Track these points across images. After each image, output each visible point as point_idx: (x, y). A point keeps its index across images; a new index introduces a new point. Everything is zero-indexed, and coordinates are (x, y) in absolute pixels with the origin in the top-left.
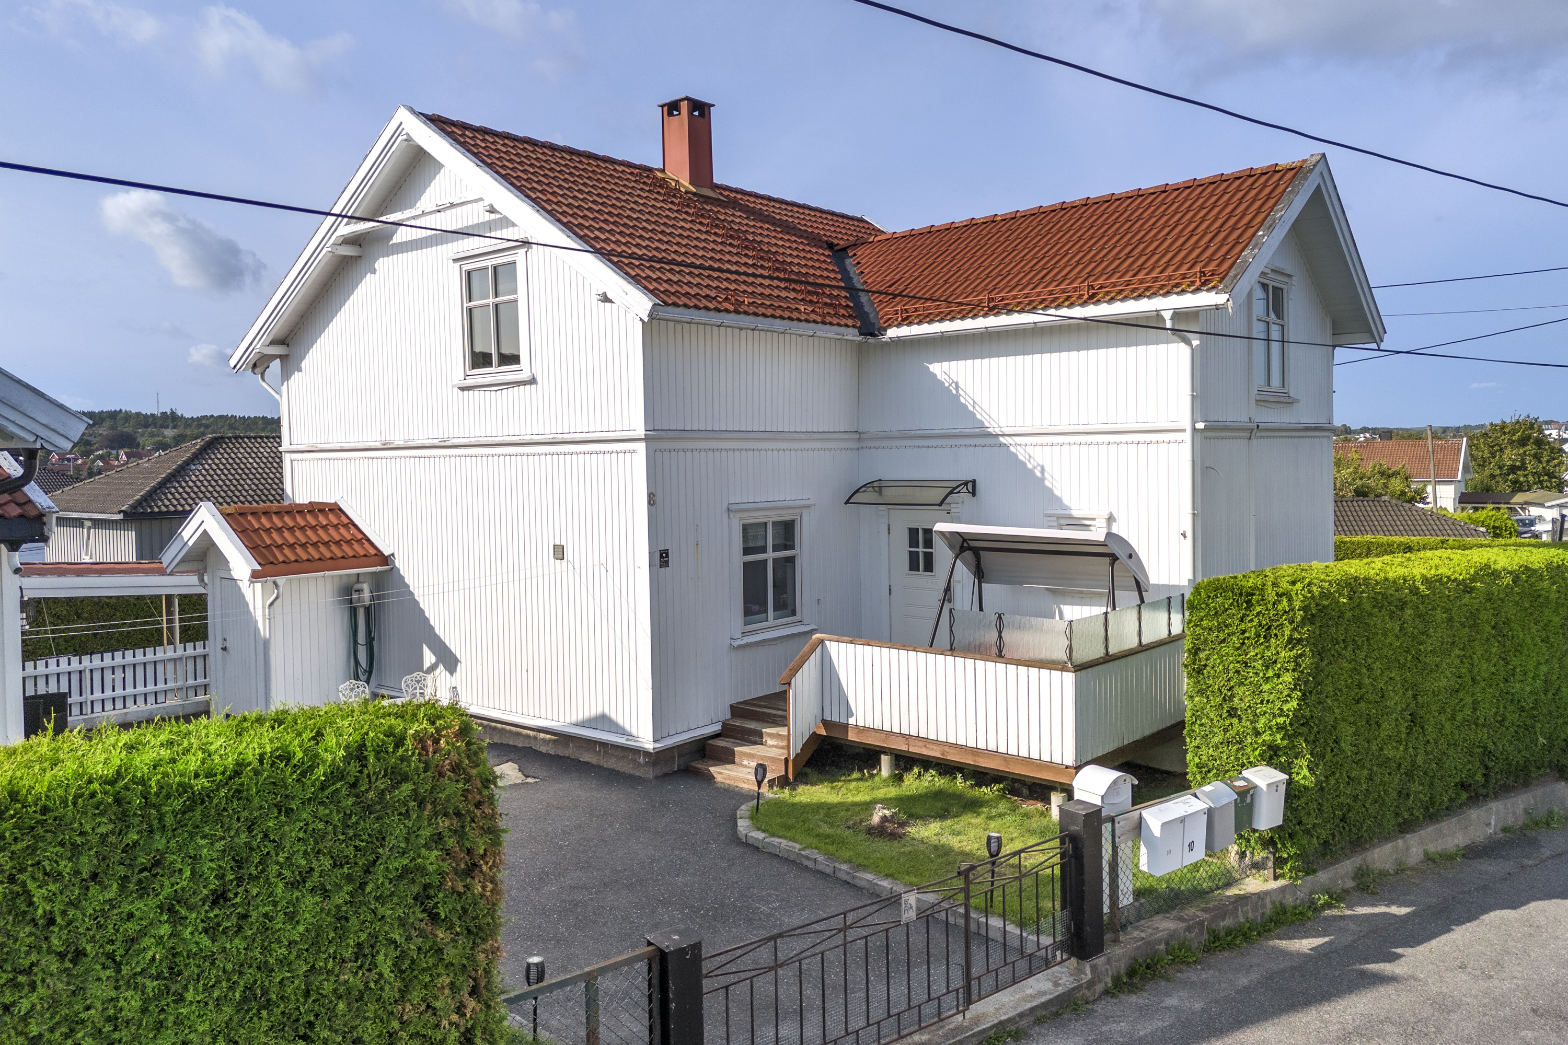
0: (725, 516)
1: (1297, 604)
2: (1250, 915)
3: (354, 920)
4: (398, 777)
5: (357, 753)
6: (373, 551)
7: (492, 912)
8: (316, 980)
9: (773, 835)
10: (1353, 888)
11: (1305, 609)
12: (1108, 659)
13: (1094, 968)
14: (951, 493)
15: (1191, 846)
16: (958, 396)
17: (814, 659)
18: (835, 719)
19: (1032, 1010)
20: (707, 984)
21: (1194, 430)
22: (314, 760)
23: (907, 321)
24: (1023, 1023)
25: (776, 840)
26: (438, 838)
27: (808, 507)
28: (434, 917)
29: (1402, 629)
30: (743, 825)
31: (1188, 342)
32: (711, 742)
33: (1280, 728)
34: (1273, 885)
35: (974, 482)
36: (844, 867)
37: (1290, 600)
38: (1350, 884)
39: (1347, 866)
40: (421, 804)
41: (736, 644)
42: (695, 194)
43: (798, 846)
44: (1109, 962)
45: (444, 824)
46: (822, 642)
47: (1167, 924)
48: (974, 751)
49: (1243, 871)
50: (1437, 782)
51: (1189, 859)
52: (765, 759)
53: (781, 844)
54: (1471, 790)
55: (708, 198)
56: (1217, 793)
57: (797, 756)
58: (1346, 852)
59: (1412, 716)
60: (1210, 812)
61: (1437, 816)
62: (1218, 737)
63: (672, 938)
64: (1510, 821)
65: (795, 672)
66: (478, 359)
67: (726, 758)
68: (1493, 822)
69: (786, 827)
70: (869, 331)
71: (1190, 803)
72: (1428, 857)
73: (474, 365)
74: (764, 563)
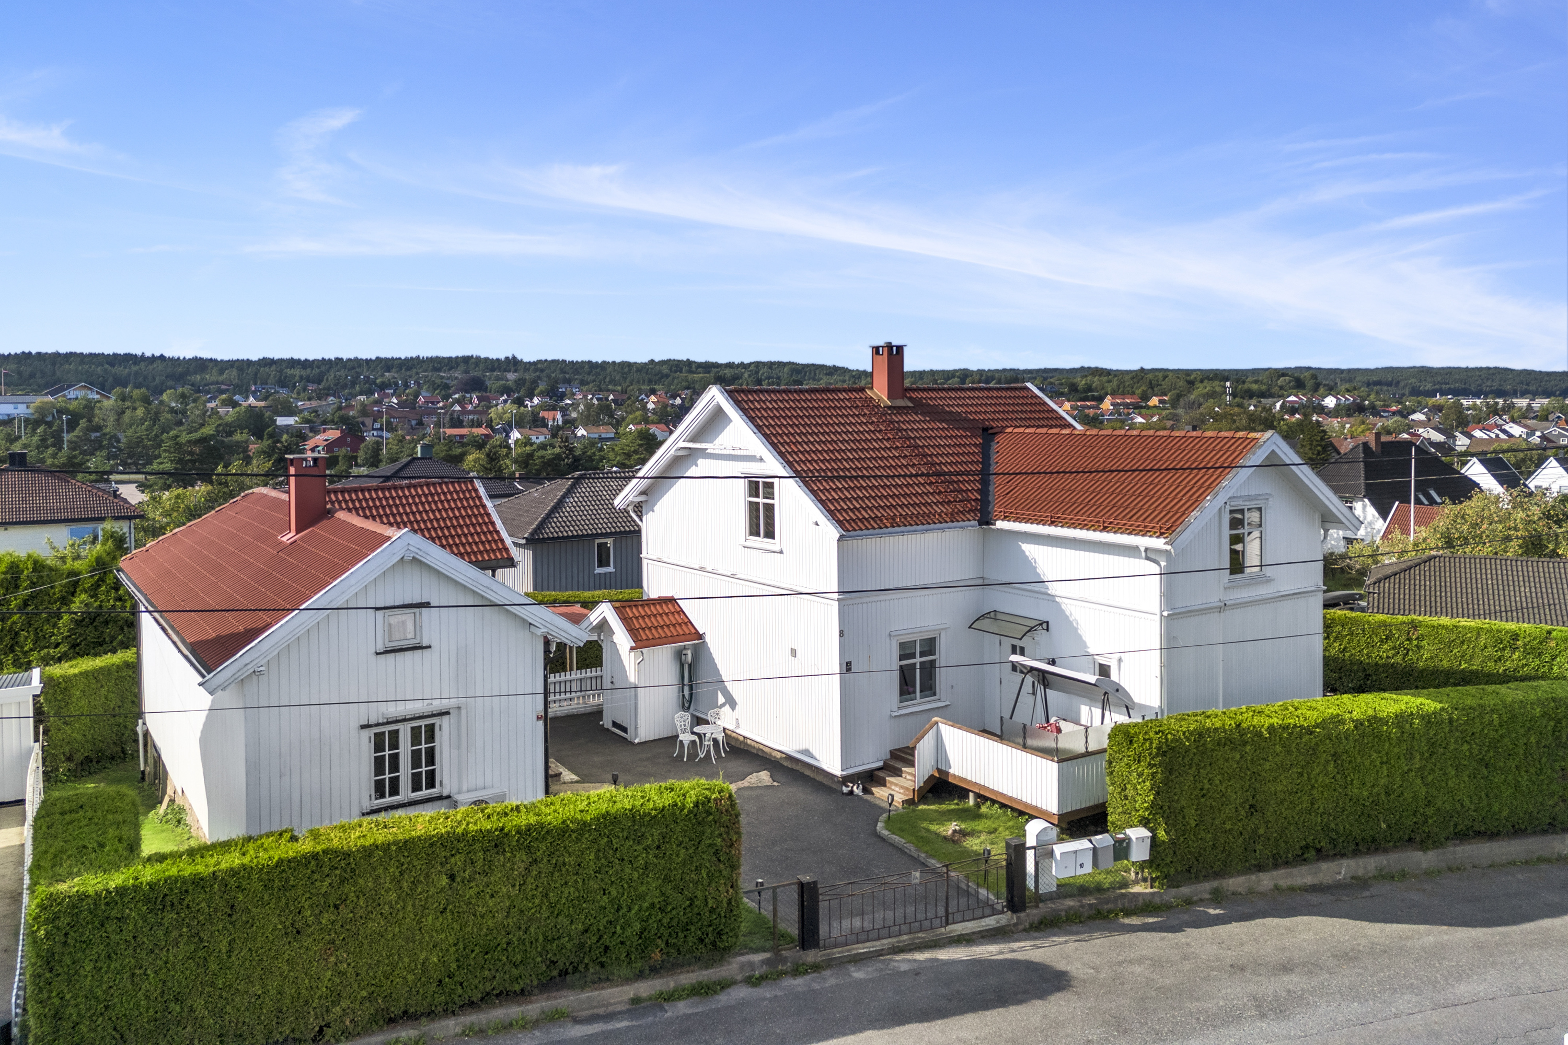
0: (888, 639)
1: (1154, 745)
2: (1126, 905)
3: (695, 859)
4: (709, 813)
5: (696, 805)
6: (693, 631)
7: (738, 861)
8: (685, 876)
9: (893, 833)
10: (1208, 899)
11: (1159, 749)
12: (1088, 754)
13: (1018, 918)
14: (1029, 631)
15: (1082, 866)
17: (932, 733)
18: (944, 768)
19: (980, 932)
20: (821, 898)
21: (1161, 617)
22: (684, 807)
23: (1007, 519)
24: (974, 937)
25: (893, 837)
26: (721, 835)
27: (945, 629)
28: (719, 860)
30: (880, 826)
31: (1158, 564)
32: (876, 773)
33: (1147, 809)
34: (1149, 890)
35: (1047, 622)
36: (923, 855)
37: (1151, 743)
38: (1205, 897)
39: (1207, 886)
40: (716, 822)
41: (894, 714)
42: (888, 409)
43: (904, 841)
44: (1028, 915)
45: (722, 829)
46: (937, 723)
47: (1070, 903)
48: (1011, 798)
49: (1136, 882)
50: (1283, 845)
51: (1080, 872)
52: (902, 787)
53: (896, 839)
54: (1319, 851)
55: (899, 407)
56: (1103, 840)
57: (920, 788)
58: (1206, 878)
59: (1251, 806)
60: (1095, 850)
61: (1287, 864)
62: (1120, 810)
63: (806, 878)
64: (1360, 872)
65: (919, 740)
66: (754, 531)
67: (882, 783)
68: (1343, 872)
69: (902, 830)
70: (986, 520)
71: (1083, 844)
72: (1277, 887)
73: (751, 534)
74: (915, 664)
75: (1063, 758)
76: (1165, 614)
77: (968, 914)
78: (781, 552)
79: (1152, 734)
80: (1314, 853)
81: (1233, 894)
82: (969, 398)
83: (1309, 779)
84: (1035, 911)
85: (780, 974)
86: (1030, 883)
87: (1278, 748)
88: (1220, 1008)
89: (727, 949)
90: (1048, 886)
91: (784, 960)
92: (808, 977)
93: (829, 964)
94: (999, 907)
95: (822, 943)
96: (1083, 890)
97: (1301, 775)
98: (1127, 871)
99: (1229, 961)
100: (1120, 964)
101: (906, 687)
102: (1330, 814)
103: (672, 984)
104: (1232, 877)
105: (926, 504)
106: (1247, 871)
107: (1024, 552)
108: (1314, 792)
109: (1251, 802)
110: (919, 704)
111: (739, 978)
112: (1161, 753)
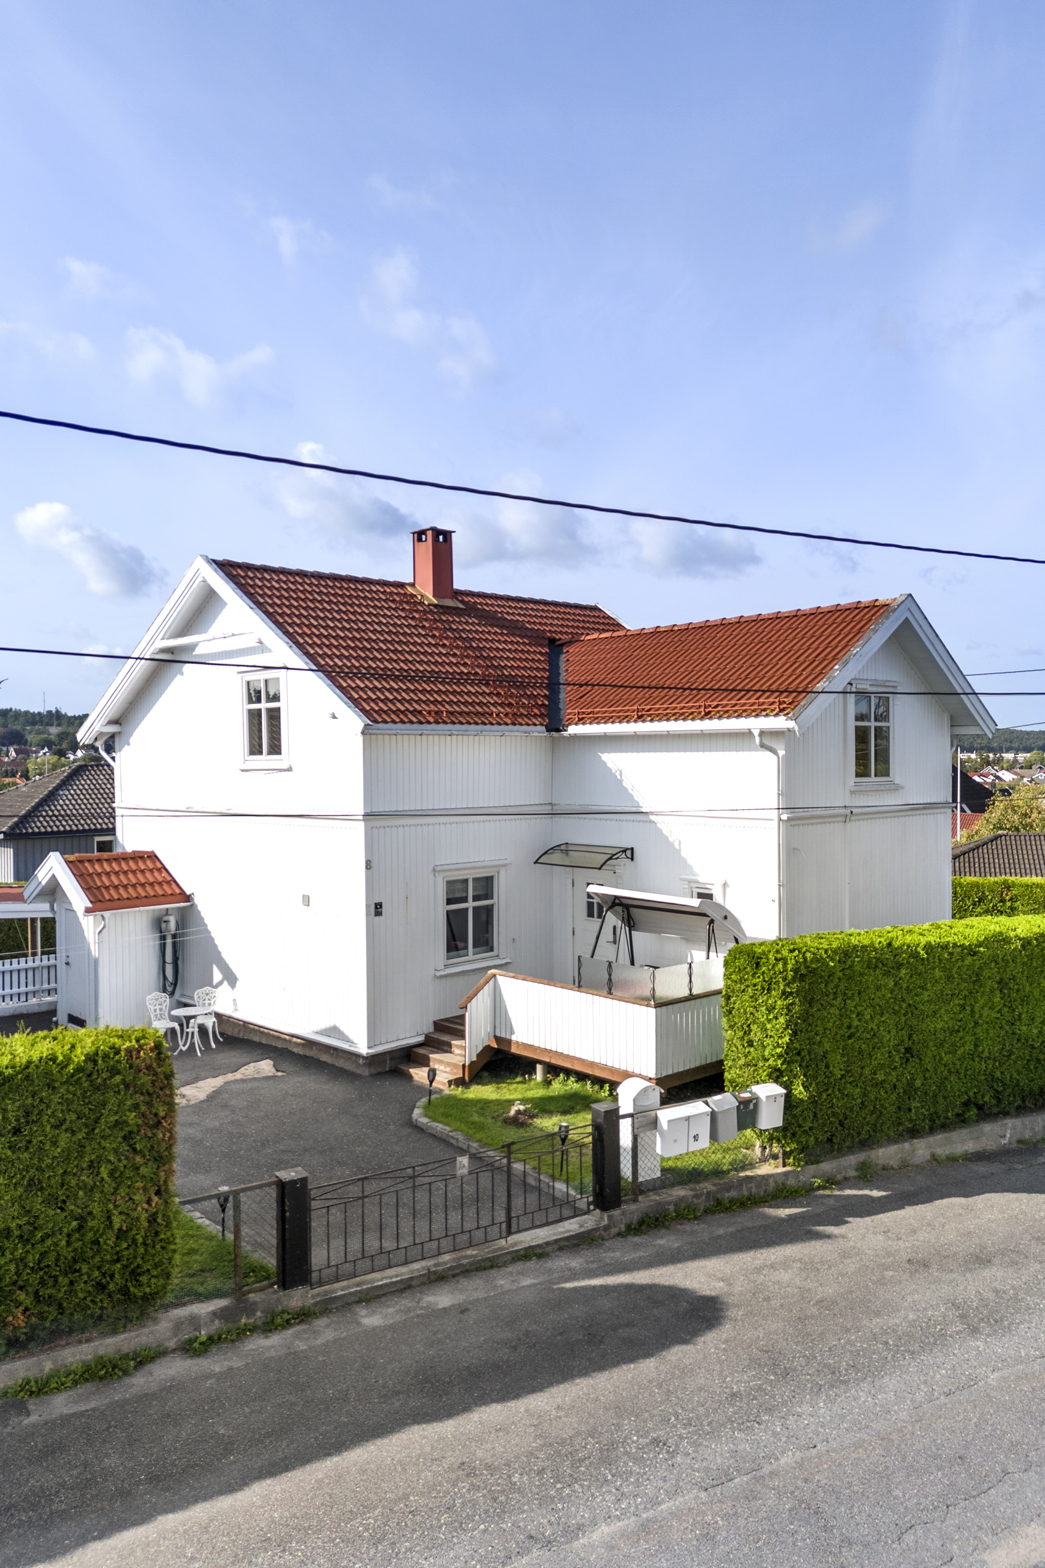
0: (432, 876)
1: (790, 967)
2: (754, 1190)
3: (88, 1148)
4: (114, 1071)
5: (92, 1058)
6: (178, 891)
7: (169, 1148)
8: (68, 1178)
9: (436, 1120)
10: (855, 1178)
11: (794, 972)
12: (691, 998)
13: (610, 1218)
14: (610, 858)
15: (696, 1138)
16: (621, 781)
17: (488, 989)
18: (503, 1035)
19: (556, 1241)
20: (314, 1204)
21: (780, 820)
22: (68, 1060)
23: (581, 721)
24: (549, 1249)
25: (435, 1124)
26: (136, 1106)
27: (505, 865)
28: (134, 1150)
29: (896, 984)
30: (417, 1112)
31: (774, 752)
32: (416, 1050)
33: (780, 1056)
34: (781, 1170)
35: (632, 849)
36: (476, 1145)
37: (785, 964)
38: (852, 1173)
39: (853, 1159)
40: (127, 1087)
41: (439, 974)
42: (435, 606)
43: (450, 1129)
44: (623, 1213)
45: (140, 1098)
46: (494, 976)
47: (680, 1192)
48: (592, 1064)
49: (764, 1160)
50: (941, 1100)
51: (695, 1147)
52: (448, 1064)
53: (439, 1127)
54: (980, 1108)
55: (447, 608)
56: (724, 1101)
57: (472, 1063)
58: (851, 1150)
59: (908, 1050)
60: (713, 1115)
61: (944, 1127)
62: (742, 1061)
63: (288, 1175)
64: (1027, 1135)
65: (470, 999)
66: (255, 749)
67: (424, 1062)
68: (1008, 1135)
69: (446, 1115)
70: (555, 725)
71: (697, 1107)
72: (934, 1158)
73: (252, 753)
74: (466, 910)
75: (661, 1004)
76: (783, 816)
77: (540, 1218)
78: (290, 769)
79: (785, 953)
80: (975, 1111)
81: (884, 1169)
83: (972, 1011)
84: (633, 1207)
85: (242, 1333)
86: (626, 1169)
87: (938, 973)
88: (912, 1324)
89: (148, 1299)
90: (649, 1171)
91: (250, 1309)
92: (290, 1332)
93: (326, 1307)
94: (582, 1204)
95: (315, 1276)
96: (691, 1176)
97: (963, 1007)
98: (750, 1147)
99: (905, 1257)
100: (758, 1270)
101: (455, 943)
102: (995, 1060)
103: (48, 1366)
104: (881, 1146)
105: (481, 704)
106: (899, 1138)
107: (605, 763)
108: (978, 1030)
109: (907, 1043)
110: (472, 960)
111: (172, 1344)
112: (799, 976)
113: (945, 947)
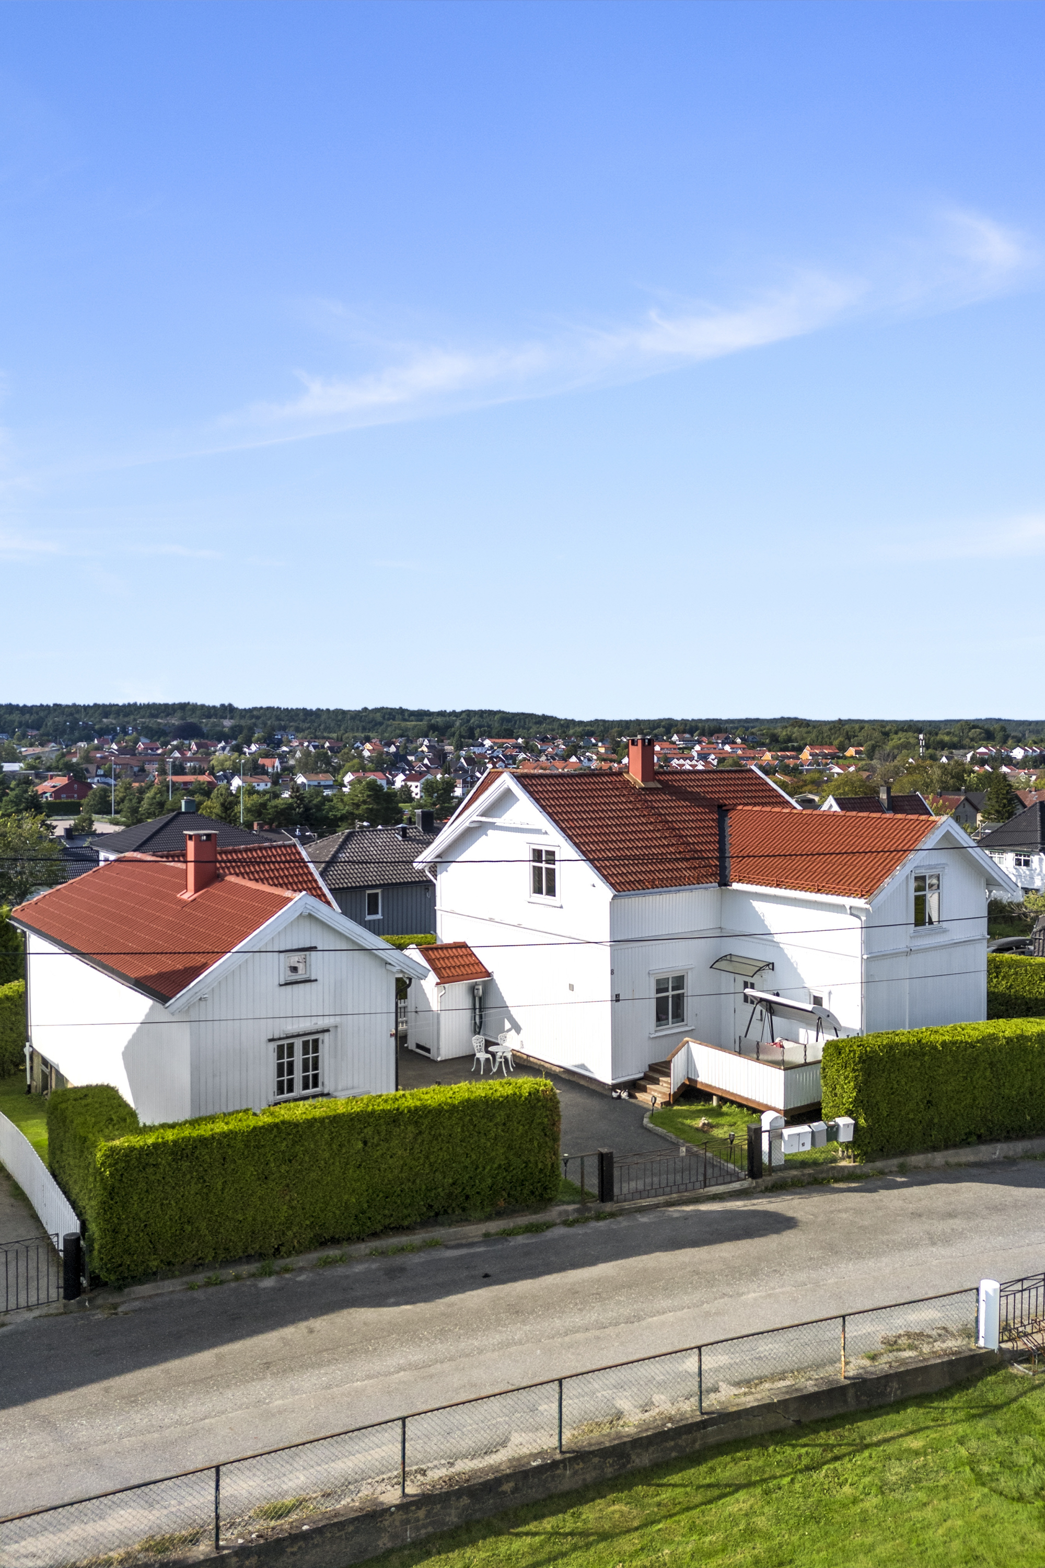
0: (648, 976)
1: (857, 1055)
2: (836, 1174)
3: (530, 1133)
4: (538, 1100)
6: (484, 970)
8: (522, 1145)
9: (657, 1126)
11: (860, 1058)
12: (806, 1064)
13: (757, 1182)
14: (759, 969)
15: (803, 1145)
17: (684, 1050)
18: (693, 1078)
19: (731, 1191)
20: (615, 1165)
21: (862, 958)
22: (521, 1096)
23: (742, 882)
24: (726, 1195)
25: (657, 1128)
26: (547, 1116)
27: (692, 968)
28: (545, 1135)
29: (922, 1064)
30: (646, 1121)
31: (859, 918)
32: (639, 1081)
33: (851, 1103)
34: (852, 1164)
35: (773, 963)
37: (855, 1054)
38: (894, 1169)
39: (895, 1161)
40: (543, 1107)
41: (652, 1036)
42: (644, 788)
43: (666, 1131)
44: (764, 1181)
45: (548, 1112)
46: (687, 1042)
47: (794, 1173)
48: (747, 1099)
49: (843, 1159)
50: (952, 1131)
51: (802, 1149)
52: (660, 1092)
53: (660, 1130)
54: (979, 1137)
55: (651, 789)
56: (819, 1126)
57: (675, 1093)
58: (895, 1156)
59: (929, 1102)
60: (813, 1133)
61: (955, 1146)
62: (831, 1104)
63: (605, 1150)
64: (1011, 1153)
65: (674, 1055)
66: (538, 890)
67: (644, 1090)
68: (998, 1153)
69: (663, 1123)
70: (724, 883)
71: (804, 1129)
72: (947, 1164)
73: (535, 892)
74: (667, 997)
75: (788, 1067)
76: (865, 957)
77: (720, 1180)
78: (561, 907)
79: (855, 1047)
80: (975, 1138)
81: (915, 1167)
82: (706, 779)
83: (971, 1081)
84: (769, 1178)
85: (587, 1220)
86: (765, 1159)
87: (949, 1059)
88: (903, 1239)
89: (550, 1200)
90: (778, 1160)
91: (589, 1209)
92: (608, 1221)
93: (621, 1212)
94: (742, 1175)
95: (615, 1198)
96: (804, 1164)
97: (965, 1078)
98: (836, 1151)
99: (910, 1210)
100: (832, 1212)
101: (661, 1017)
102: (987, 1108)
103: (512, 1225)
104: (913, 1155)
105: (677, 870)
106: (926, 1151)
107: (754, 908)
108: (976, 1092)
109: (928, 1098)
110: (672, 1028)
111: (558, 1221)
112: (862, 1060)
113: (954, 1043)
